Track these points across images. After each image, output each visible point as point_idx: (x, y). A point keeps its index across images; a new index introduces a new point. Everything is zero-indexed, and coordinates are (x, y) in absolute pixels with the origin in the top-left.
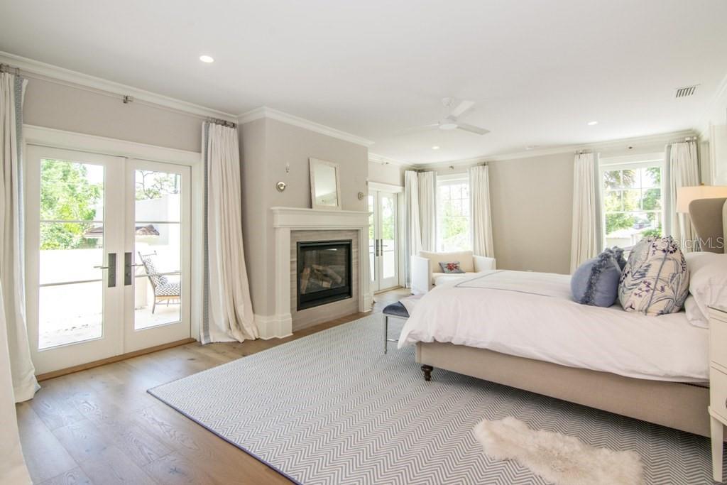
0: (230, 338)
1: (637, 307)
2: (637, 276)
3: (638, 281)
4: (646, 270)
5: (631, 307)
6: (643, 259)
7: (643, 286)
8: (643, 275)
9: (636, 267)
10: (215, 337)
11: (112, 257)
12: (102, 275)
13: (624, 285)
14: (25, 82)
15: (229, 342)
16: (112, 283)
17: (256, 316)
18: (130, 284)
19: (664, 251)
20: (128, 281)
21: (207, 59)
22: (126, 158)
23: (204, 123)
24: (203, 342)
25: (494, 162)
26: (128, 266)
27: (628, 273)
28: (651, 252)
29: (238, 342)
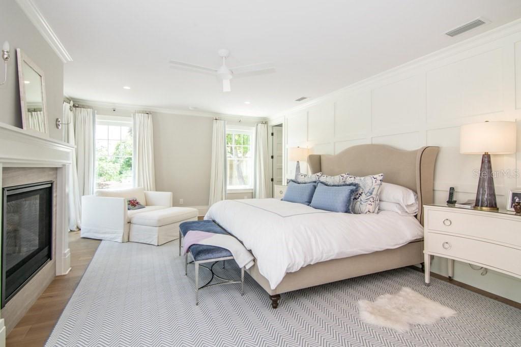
1: (371, 211)
2: (368, 194)
3: (368, 198)
4: (373, 191)
5: (369, 211)
6: (371, 185)
7: (371, 199)
8: (371, 194)
9: (367, 190)
13: (361, 200)
19: (381, 180)
25: (156, 113)
27: (362, 193)
28: (374, 182)
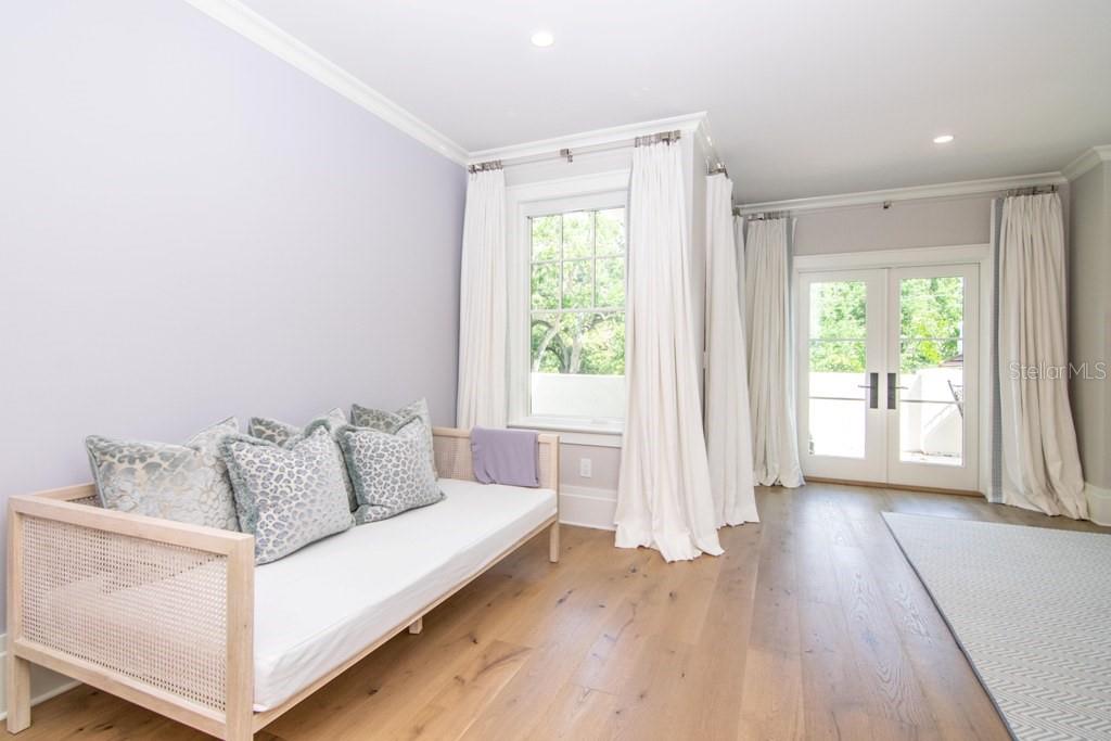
0: (1031, 503)
10: (1008, 497)
11: (875, 377)
12: (865, 394)
14: (795, 220)
15: (1030, 511)
16: (874, 404)
17: (1088, 485)
18: (894, 408)
20: (891, 404)
21: (944, 139)
22: (889, 268)
23: (993, 201)
24: (990, 499)
26: (892, 388)
29: (1046, 515)
